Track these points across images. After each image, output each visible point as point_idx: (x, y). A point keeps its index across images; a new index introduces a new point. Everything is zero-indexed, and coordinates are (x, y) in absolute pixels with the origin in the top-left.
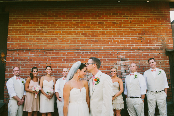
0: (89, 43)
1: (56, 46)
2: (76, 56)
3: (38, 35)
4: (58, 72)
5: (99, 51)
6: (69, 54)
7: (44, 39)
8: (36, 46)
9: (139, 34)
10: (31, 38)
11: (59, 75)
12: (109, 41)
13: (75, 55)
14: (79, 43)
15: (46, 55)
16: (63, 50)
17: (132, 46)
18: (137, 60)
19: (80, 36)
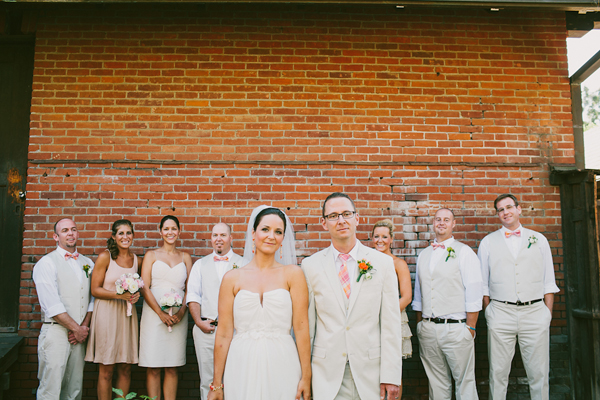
0: (299, 143)
1: (190, 150)
2: (258, 184)
3: (131, 114)
4: (199, 236)
5: (333, 169)
6: (234, 178)
7: (151, 127)
8: (125, 149)
9: (464, 114)
10: (109, 122)
11: (201, 244)
12: (366, 135)
13: (255, 181)
14: (268, 143)
15: (157, 180)
16: (215, 164)
17: (441, 151)
18: (458, 198)
19: (271, 119)
